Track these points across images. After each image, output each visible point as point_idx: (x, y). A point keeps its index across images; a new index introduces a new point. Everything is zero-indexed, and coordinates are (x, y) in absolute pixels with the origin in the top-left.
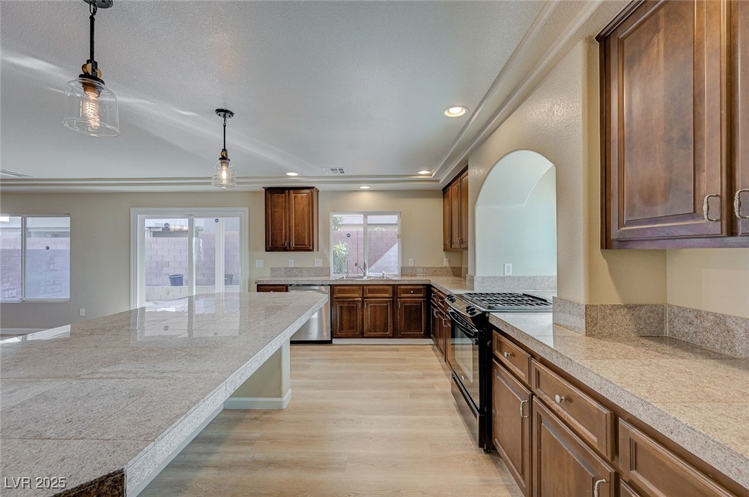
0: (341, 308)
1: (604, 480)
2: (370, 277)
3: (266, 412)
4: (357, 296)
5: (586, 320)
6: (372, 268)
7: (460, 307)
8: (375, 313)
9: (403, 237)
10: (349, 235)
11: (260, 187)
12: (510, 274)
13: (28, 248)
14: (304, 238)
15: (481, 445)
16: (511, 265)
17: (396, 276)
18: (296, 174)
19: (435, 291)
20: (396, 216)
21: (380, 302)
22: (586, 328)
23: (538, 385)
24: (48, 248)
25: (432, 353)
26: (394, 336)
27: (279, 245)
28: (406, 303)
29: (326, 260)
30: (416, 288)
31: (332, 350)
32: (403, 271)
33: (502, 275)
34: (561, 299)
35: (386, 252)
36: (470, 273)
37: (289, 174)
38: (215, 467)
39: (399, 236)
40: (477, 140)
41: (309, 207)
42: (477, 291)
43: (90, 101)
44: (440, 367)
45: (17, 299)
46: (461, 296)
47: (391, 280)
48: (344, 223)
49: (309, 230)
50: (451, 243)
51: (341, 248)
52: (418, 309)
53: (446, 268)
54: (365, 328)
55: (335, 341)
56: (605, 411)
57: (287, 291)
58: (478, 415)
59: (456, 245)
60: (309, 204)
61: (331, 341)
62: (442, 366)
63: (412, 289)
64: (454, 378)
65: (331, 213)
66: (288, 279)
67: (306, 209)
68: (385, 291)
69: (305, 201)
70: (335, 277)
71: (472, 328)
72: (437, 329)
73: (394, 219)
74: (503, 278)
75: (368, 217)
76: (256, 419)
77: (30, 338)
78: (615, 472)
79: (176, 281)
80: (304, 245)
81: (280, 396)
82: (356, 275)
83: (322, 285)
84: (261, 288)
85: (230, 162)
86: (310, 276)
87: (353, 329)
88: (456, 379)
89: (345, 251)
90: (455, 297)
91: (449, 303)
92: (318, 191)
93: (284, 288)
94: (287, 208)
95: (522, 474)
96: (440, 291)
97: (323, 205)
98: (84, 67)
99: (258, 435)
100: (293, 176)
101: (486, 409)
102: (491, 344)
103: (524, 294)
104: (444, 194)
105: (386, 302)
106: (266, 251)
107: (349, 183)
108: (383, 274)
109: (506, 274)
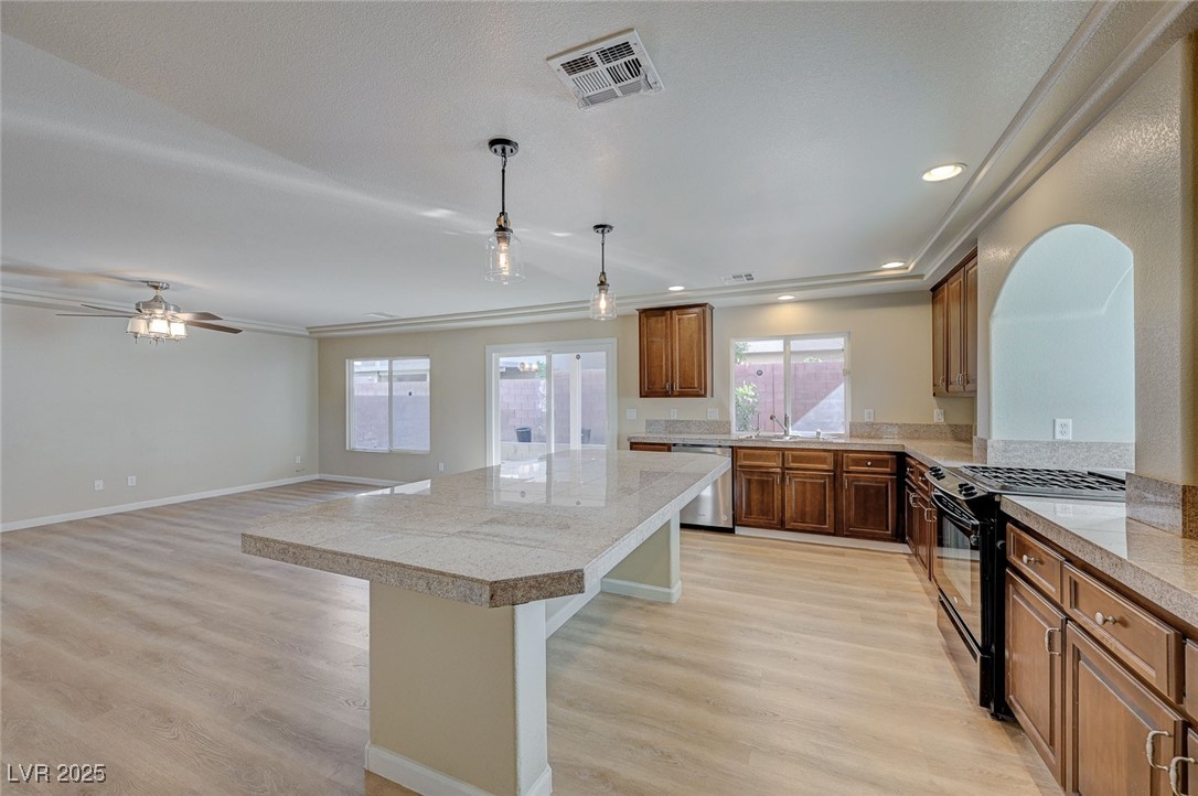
0: (749, 481)
1: (1166, 733)
2: (795, 437)
3: (651, 603)
4: (774, 465)
5: (1184, 511)
6: (799, 423)
7: (949, 486)
8: (804, 493)
9: (856, 374)
10: (760, 373)
11: (632, 309)
12: (1069, 437)
13: (394, 394)
14: (693, 379)
15: (984, 703)
16: (1070, 422)
17: (839, 436)
18: (682, 288)
19: (913, 462)
20: (842, 340)
21: (811, 477)
22: (1184, 524)
23: (1075, 603)
24: (410, 394)
25: (908, 566)
26: (836, 532)
27: (657, 388)
28: (859, 481)
29: (724, 409)
30: (877, 458)
31: (735, 542)
32: (855, 429)
33: (1051, 439)
34: (1141, 477)
35: (822, 399)
36: (980, 433)
37: (671, 289)
38: (601, 647)
39: (846, 372)
40: (993, 206)
41: (699, 334)
42: (991, 463)
43: (501, 252)
44: (921, 589)
45: (385, 448)
46: (956, 471)
47: (832, 443)
48: (750, 351)
49: (700, 366)
50: (948, 382)
51: (745, 391)
52: (881, 492)
53: (937, 425)
54: (787, 515)
55: (739, 530)
56: (1166, 631)
57: (669, 450)
58: (979, 655)
59: (956, 387)
60: (700, 329)
61: (733, 529)
62: (925, 589)
63: (869, 460)
64: (942, 602)
65: (732, 341)
66: (671, 436)
67: (695, 336)
68: (823, 461)
69: (694, 325)
70: (737, 435)
71: (970, 518)
72: (916, 527)
73: (838, 343)
74: (1054, 446)
75: (792, 342)
76: (640, 608)
77: (398, 490)
78: (1183, 722)
79: (525, 436)
80: (694, 388)
81: (668, 586)
82: (772, 434)
83: (720, 446)
84: (634, 446)
85: (610, 288)
86: (700, 433)
87: (767, 514)
88: (944, 603)
89: (751, 397)
90: (943, 471)
91: (932, 480)
92: (712, 308)
93: (668, 447)
94: (669, 336)
95: (1051, 743)
96: (921, 464)
97: (720, 327)
98: (498, 220)
99: (645, 626)
100: (677, 291)
101: (993, 647)
102: (1004, 546)
103: (1090, 474)
104: (933, 298)
105: (823, 477)
106: (641, 396)
107: (760, 293)
108: (819, 433)
109: (1059, 437)
